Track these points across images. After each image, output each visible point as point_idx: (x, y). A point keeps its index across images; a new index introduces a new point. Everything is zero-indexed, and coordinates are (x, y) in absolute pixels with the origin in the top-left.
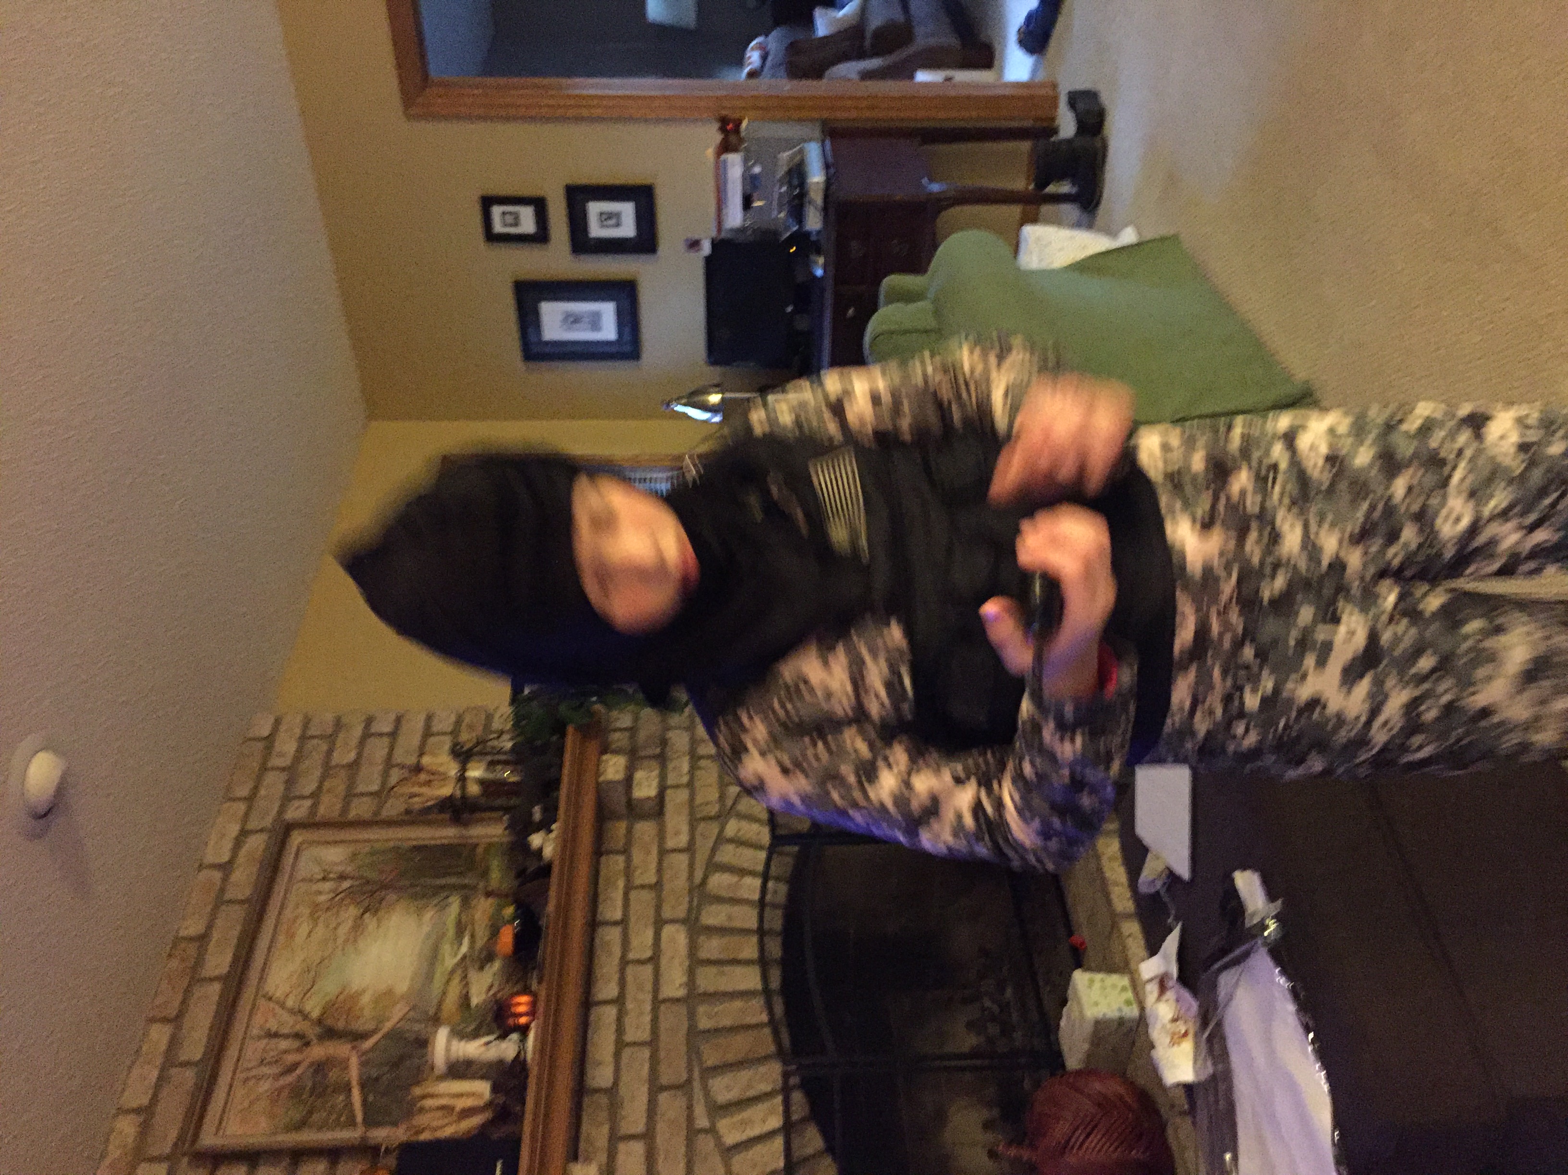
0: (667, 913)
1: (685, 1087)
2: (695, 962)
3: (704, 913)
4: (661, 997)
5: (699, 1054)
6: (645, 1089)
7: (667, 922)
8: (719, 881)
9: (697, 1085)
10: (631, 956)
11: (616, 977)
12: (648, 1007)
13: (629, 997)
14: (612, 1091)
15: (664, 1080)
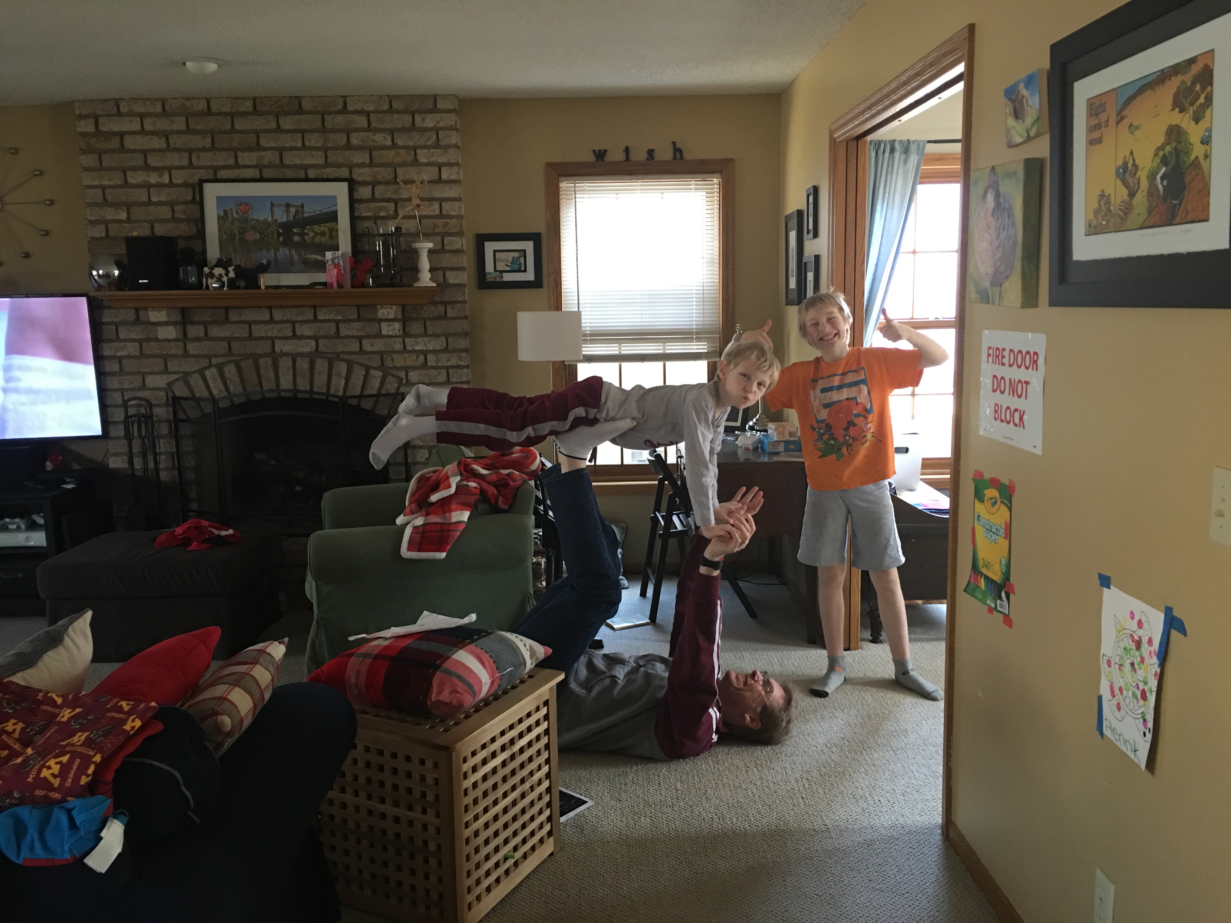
0: (321, 341)
1: (230, 353)
2: (294, 357)
3: (323, 360)
4: (276, 341)
5: (245, 359)
6: (228, 336)
7: (317, 343)
8: (343, 368)
9: (231, 358)
10: (297, 325)
11: (285, 319)
12: (269, 335)
13: (274, 325)
14: (227, 320)
15: (233, 344)
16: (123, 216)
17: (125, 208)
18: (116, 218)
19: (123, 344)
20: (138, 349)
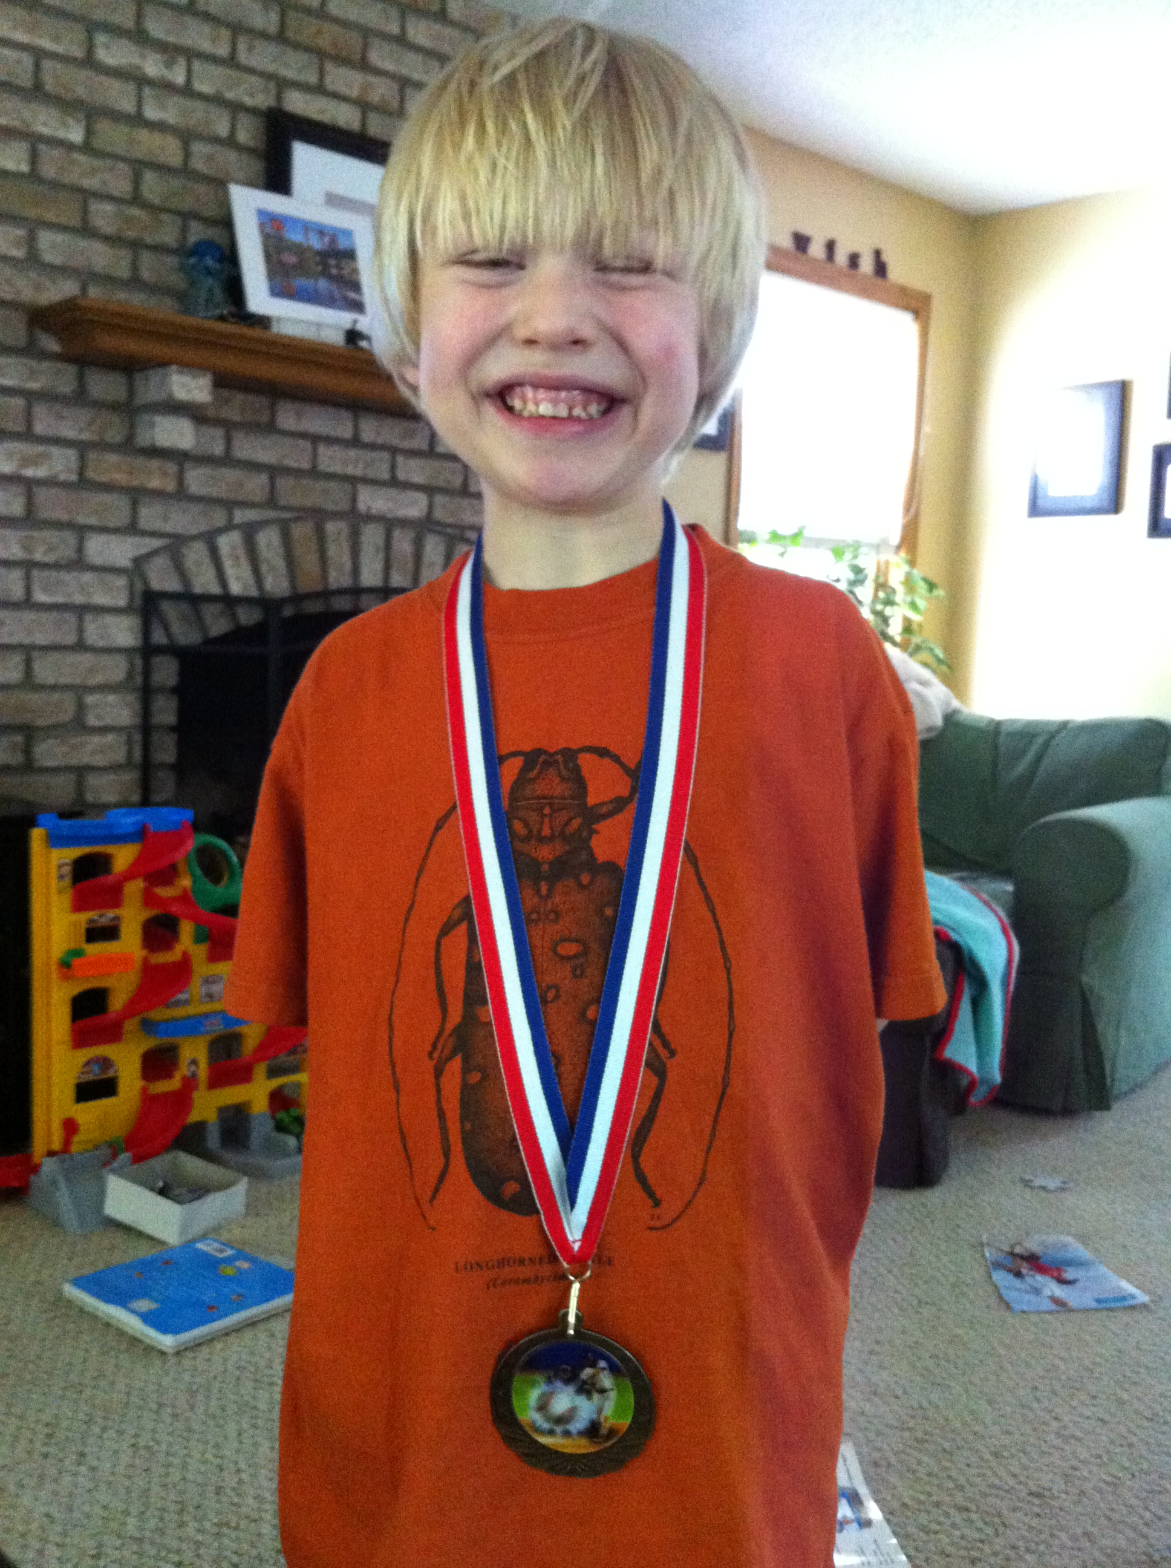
0: (439, 499)
1: (271, 502)
2: (390, 524)
3: (437, 538)
4: (359, 485)
5: (301, 518)
6: (272, 461)
7: (430, 499)
9: (272, 514)
10: (400, 459)
11: (380, 441)
12: (350, 470)
13: (360, 452)
14: (270, 428)
15: (280, 481)
16: (76, 134)
17: (81, 116)
18: (61, 134)
19: (40, 448)
20: (74, 465)
